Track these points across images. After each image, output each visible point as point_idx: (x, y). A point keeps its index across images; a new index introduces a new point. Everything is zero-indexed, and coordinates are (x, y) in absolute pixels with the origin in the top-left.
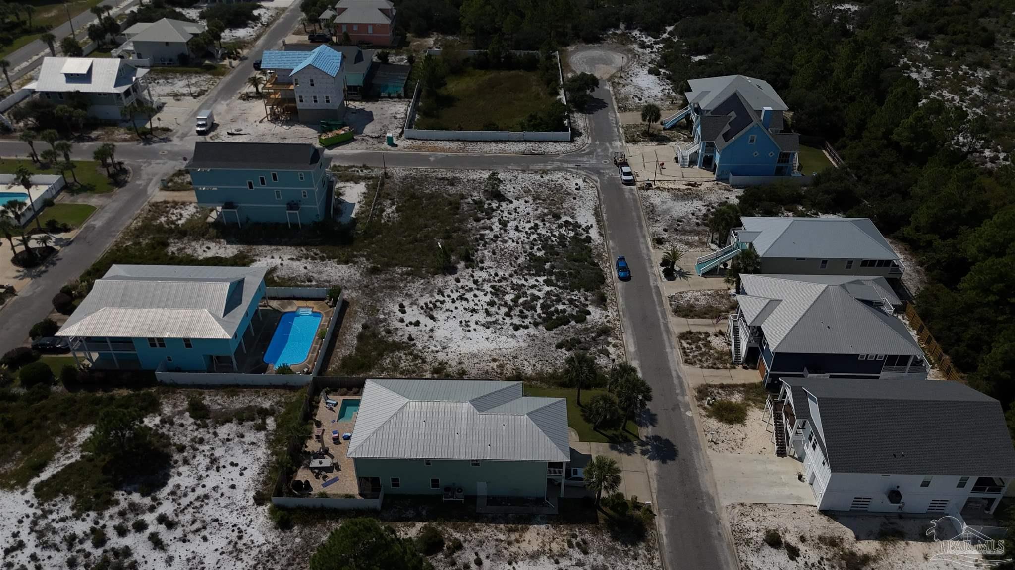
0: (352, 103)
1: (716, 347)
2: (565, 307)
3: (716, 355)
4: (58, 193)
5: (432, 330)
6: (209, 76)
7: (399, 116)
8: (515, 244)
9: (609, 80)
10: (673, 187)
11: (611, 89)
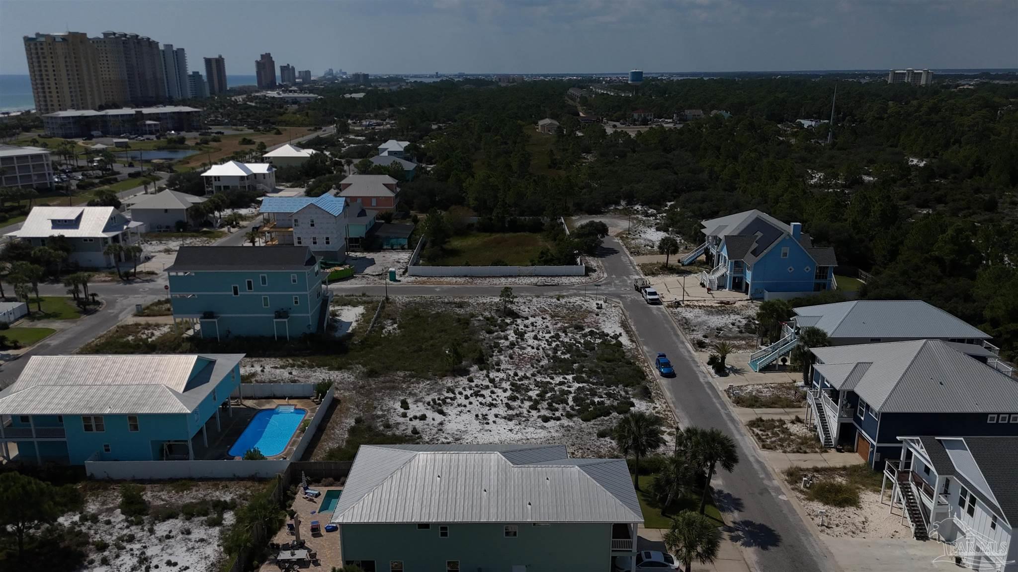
0: (353, 253)
1: (798, 433)
2: (602, 399)
3: (799, 441)
4: (17, 320)
5: (441, 424)
6: (205, 239)
7: (402, 261)
8: (535, 350)
9: (617, 236)
10: (705, 305)
11: (620, 241)
